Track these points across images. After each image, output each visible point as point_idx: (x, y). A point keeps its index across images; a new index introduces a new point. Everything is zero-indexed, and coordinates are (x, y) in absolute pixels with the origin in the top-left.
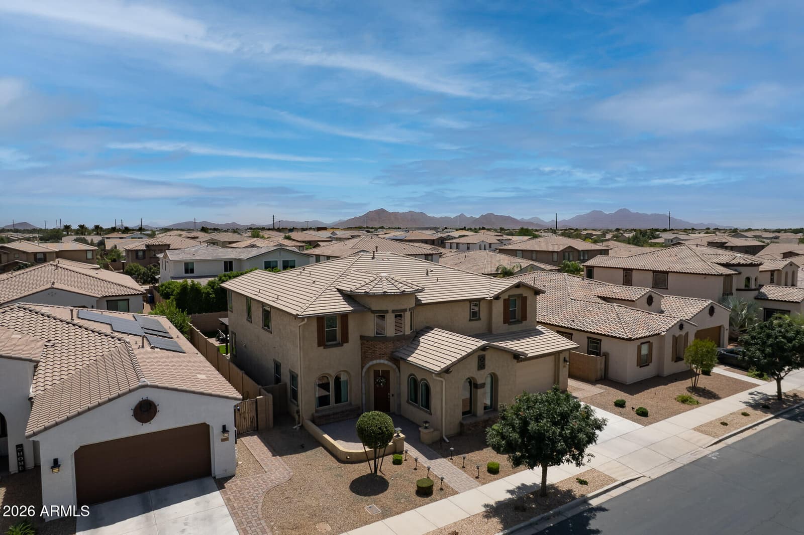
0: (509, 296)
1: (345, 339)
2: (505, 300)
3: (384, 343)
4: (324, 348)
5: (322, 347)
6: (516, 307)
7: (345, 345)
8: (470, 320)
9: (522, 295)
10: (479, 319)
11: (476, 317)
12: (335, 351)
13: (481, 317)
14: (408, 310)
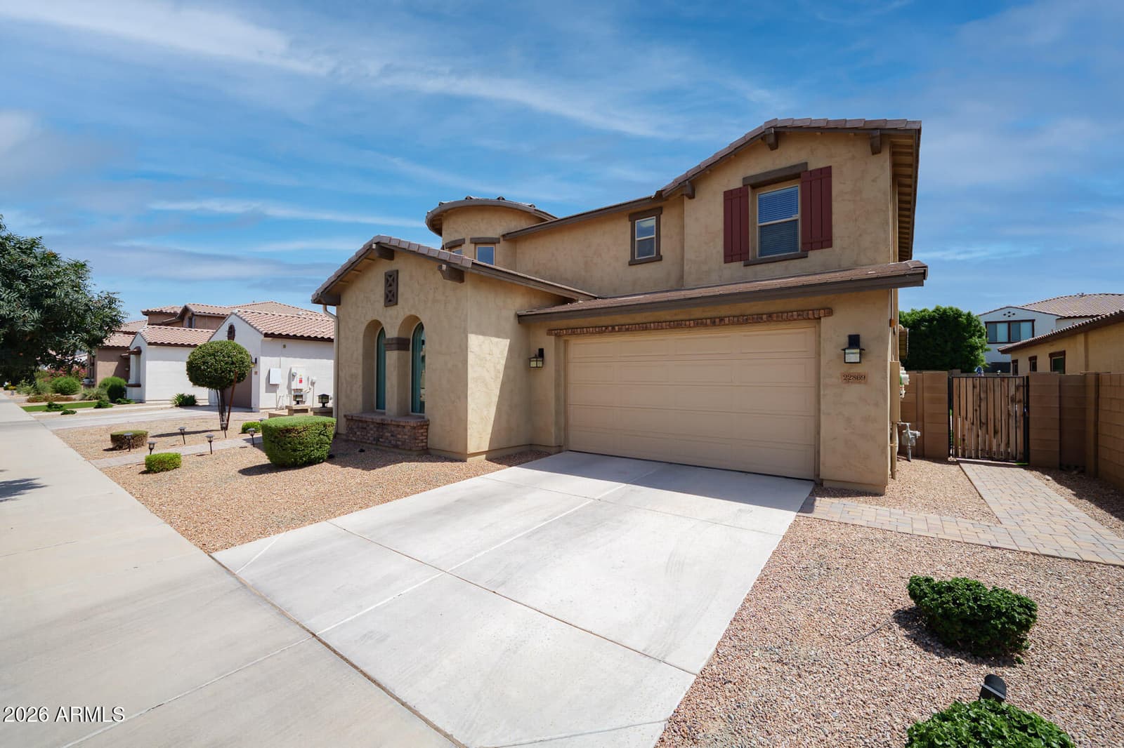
0: (746, 181)
2: (729, 197)
8: (633, 263)
9: (806, 164)
10: (659, 258)
11: (652, 253)
13: (662, 253)
14: (467, 241)
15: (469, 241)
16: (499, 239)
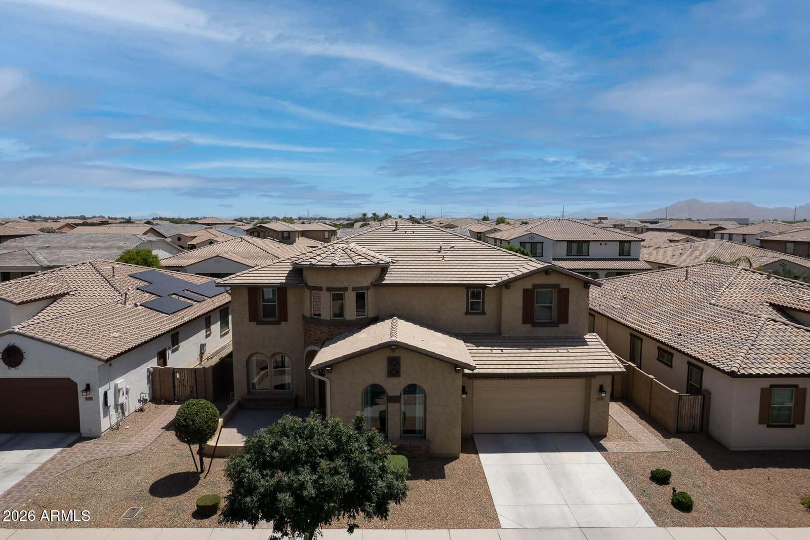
0: (533, 285)
1: (284, 317)
2: (526, 291)
3: (318, 327)
4: (257, 324)
5: (255, 323)
6: (552, 303)
7: (283, 323)
8: (467, 313)
9: (559, 285)
10: (483, 313)
11: (479, 310)
12: (272, 330)
13: (485, 311)
14: (350, 289)
15: (351, 289)
16: (370, 286)
